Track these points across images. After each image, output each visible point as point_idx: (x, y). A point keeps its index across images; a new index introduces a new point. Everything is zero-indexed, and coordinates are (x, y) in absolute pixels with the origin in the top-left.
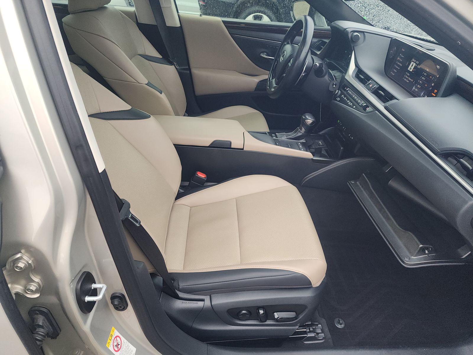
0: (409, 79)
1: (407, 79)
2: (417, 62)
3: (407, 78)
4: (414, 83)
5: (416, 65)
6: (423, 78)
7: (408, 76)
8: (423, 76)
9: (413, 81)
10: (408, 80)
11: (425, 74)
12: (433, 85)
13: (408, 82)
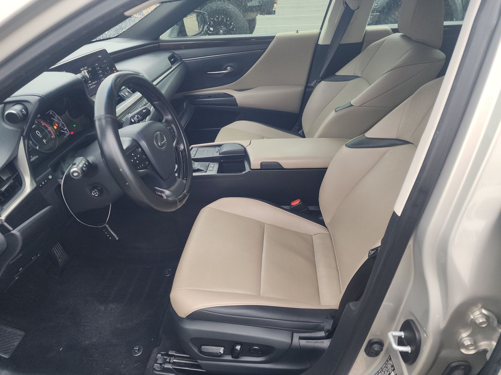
0: (94, 83)
1: (92, 86)
2: (86, 68)
3: (91, 84)
4: (99, 81)
5: (87, 70)
6: (100, 72)
7: (90, 83)
8: (99, 70)
9: (97, 81)
10: (94, 85)
11: (98, 68)
12: (108, 68)
13: (95, 86)
